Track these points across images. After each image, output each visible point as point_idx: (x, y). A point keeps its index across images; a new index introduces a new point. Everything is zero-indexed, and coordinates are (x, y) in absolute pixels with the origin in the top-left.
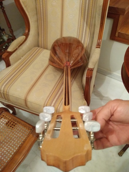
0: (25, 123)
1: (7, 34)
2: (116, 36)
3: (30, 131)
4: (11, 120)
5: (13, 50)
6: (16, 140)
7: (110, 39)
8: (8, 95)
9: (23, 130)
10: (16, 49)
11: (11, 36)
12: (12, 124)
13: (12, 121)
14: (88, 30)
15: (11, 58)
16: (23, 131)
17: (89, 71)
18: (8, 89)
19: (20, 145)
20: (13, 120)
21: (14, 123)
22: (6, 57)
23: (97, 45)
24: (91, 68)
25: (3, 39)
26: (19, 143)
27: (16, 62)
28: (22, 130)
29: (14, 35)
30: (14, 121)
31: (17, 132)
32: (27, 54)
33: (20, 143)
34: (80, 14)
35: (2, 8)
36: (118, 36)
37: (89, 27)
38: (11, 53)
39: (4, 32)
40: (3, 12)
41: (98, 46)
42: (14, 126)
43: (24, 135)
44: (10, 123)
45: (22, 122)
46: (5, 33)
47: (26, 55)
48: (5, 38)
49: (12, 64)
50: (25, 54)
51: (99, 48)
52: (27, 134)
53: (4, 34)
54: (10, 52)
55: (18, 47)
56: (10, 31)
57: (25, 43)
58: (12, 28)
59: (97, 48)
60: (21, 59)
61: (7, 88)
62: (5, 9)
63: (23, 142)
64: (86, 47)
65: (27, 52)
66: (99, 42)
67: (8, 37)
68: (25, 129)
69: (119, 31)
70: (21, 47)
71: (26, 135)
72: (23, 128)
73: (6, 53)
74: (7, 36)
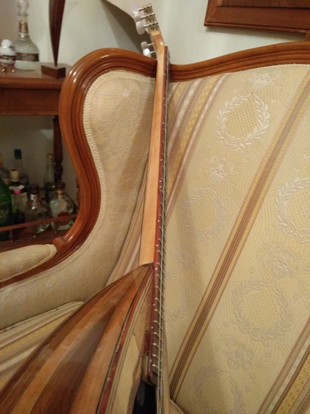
39: (60, 192)
53: (60, 197)
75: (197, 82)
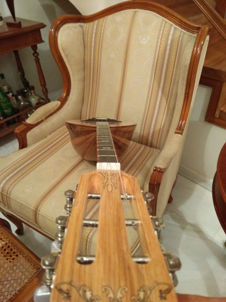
0: (30, 255)
1: (38, 95)
2: (216, 116)
3: (35, 271)
4: (7, 245)
5: (35, 123)
6: (7, 284)
7: (205, 121)
8: (8, 198)
9: (23, 268)
10: (42, 121)
11: (43, 99)
12: (8, 253)
13: (9, 247)
14: (165, 103)
15: (29, 135)
16: (24, 270)
17: (156, 172)
18: (11, 187)
19: (12, 296)
20: (10, 245)
21: (11, 250)
22: (21, 132)
23: (177, 129)
24: (160, 168)
25: (30, 102)
26: (12, 291)
27: (36, 141)
28: (21, 267)
29: (49, 98)
30: (13, 248)
31: (13, 270)
32: (58, 130)
33: (14, 293)
34: (153, 75)
35: (35, 55)
36: (220, 118)
37: (167, 97)
38: (31, 127)
39: (32, 91)
40: (36, 61)
41: (180, 130)
42: (10, 256)
43: (23, 277)
44: (5, 250)
45: (26, 251)
46: (34, 92)
47: (55, 132)
48: (34, 100)
49: (30, 145)
50: (55, 130)
51: (181, 134)
52: (30, 277)
53: (33, 94)
54: (30, 124)
55: (45, 117)
56: (43, 90)
57: (59, 112)
58: (46, 87)
59: (176, 133)
60: (46, 137)
61: (9, 186)
62: (39, 57)
63: (18, 291)
64: (160, 129)
65: (59, 128)
66: (181, 124)
67: (38, 100)
68: (28, 266)
69: (222, 109)
70: (50, 118)
71: (27, 278)
72: (25, 264)
73: (22, 125)
74: (37, 98)
75: (96, 22)
